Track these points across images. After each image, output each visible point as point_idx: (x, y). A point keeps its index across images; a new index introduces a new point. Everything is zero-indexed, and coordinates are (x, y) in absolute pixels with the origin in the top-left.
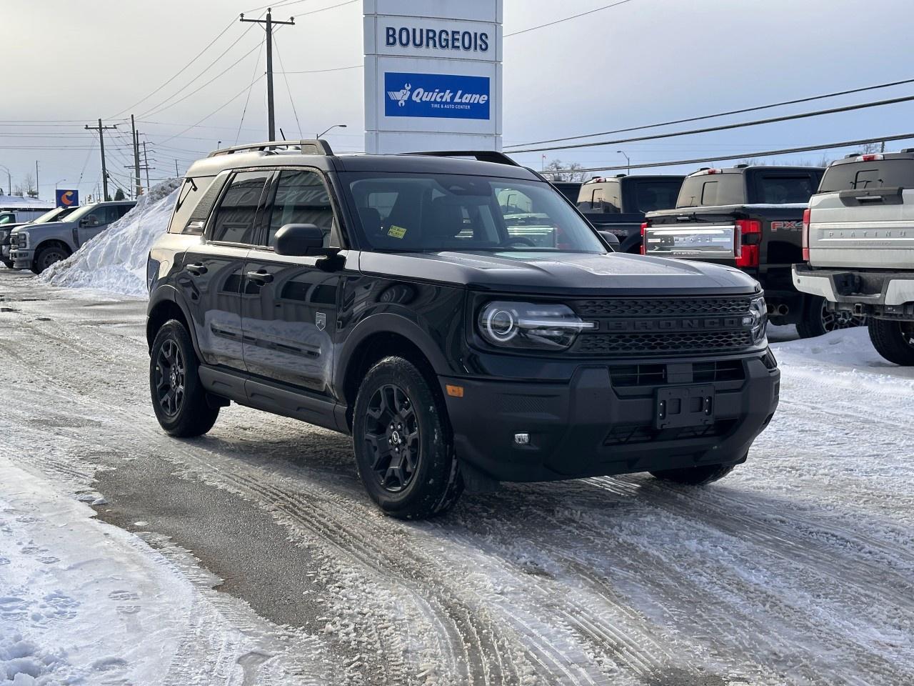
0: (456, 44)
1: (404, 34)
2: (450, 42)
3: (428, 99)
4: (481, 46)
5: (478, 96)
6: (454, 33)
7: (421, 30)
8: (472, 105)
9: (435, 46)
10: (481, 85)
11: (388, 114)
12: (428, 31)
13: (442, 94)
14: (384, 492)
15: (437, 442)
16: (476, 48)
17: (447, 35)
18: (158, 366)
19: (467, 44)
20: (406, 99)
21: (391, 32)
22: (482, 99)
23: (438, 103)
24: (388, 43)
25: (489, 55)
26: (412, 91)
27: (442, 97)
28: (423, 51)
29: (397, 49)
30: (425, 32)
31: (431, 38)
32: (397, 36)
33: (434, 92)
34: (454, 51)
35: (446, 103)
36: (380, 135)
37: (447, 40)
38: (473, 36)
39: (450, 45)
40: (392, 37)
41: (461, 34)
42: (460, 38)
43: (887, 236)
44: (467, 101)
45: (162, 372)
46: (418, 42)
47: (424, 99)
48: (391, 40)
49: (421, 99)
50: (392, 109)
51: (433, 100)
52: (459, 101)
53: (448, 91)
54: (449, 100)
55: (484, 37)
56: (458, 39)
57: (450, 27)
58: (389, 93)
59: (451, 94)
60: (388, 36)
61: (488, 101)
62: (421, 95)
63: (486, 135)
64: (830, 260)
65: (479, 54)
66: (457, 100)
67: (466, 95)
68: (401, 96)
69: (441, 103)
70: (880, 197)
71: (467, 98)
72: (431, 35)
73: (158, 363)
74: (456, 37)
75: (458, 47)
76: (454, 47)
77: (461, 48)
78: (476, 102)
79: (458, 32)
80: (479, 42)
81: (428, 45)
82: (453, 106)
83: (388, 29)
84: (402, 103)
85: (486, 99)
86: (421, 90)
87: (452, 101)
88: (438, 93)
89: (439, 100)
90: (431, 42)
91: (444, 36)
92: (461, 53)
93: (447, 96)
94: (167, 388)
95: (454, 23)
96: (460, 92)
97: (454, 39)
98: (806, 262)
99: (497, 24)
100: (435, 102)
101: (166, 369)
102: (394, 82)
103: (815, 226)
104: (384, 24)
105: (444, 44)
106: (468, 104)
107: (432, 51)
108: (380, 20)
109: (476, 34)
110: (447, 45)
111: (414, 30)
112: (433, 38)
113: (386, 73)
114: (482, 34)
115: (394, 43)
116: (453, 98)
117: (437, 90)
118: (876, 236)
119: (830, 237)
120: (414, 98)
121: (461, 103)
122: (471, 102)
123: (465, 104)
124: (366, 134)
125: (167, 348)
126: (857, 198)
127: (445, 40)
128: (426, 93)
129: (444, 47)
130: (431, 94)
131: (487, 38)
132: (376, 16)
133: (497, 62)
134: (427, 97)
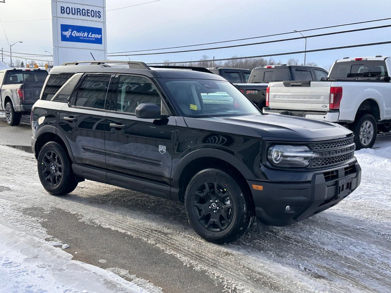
0: (89, 14)
1: (68, 9)
2: (86, 14)
3: (78, 35)
4: (98, 16)
5: (98, 35)
6: (88, 10)
7: (75, 8)
8: (95, 38)
9: (80, 15)
10: (98, 31)
11: (62, 40)
12: (77, 9)
13: (84, 34)
14: (208, 231)
15: (245, 211)
16: (96, 17)
17: (85, 10)
18: (43, 162)
19: (93, 15)
20: (69, 35)
21: (63, 8)
22: (99, 36)
23: (82, 37)
24: (62, 13)
25: (101, 19)
26: (72, 32)
27: (84, 35)
28: (75, 16)
29: (65, 15)
30: (76, 9)
31: (78, 11)
32: (65, 10)
33: (80, 32)
34: (88, 17)
35: (85, 37)
36: (59, 49)
37: (85, 13)
38: (95, 12)
39: (86, 15)
40: (63, 10)
41: (90, 11)
42: (90, 12)
43: (303, 98)
44: (94, 37)
45: (46, 165)
46: (73, 13)
47: (77, 35)
48: (63, 11)
49: (75, 35)
50: (64, 38)
51: (80, 36)
52: (90, 37)
53: (86, 33)
54: (86, 36)
55: (99, 13)
56: (89, 13)
57: (86, 8)
58: (63, 32)
59: (87, 34)
60: (62, 10)
61: (101, 37)
62: (75, 34)
63: (101, 50)
64: (278, 106)
65: (97, 19)
66: (89, 36)
67: (93, 35)
68: (67, 34)
69: (83, 37)
70: (301, 84)
71: (93, 36)
72: (79, 10)
73: (43, 161)
74: (88, 12)
75: (89, 16)
76: (88, 15)
77: (91, 16)
78: (97, 37)
79: (89, 10)
80: (97, 14)
81: (77, 14)
82: (88, 39)
83: (61, 7)
84: (68, 36)
85: (101, 36)
86: (75, 32)
87: (88, 37)
88: (82, 33)
89: (82, 36)
90: (79, 13)
91: (84, 11)
92: (91, 18)
93: (86, 34)
94: (48, 173)
95: (87, 6)
96: (90, 33)
97: (88, 13)
98: (267, 107)
99: (104, 8)
100: (81, 36)
101: (48, 164)
102: (65, 28)
103: (272, 94)
104: (59, 5)
105: (84, 14)
106: (94, 38)
107: (79, 17)
108: (58, 3)
109: (96, 11)
110: (85, 15)
111: (72, 8)
112: (79, 12)
113: (61, 24)
114: (98, 11)
115: (64, 13)
116: (88, 35)
117: (82, 32)
118: (299, 98)
119: (278, 98)
120: (73, 34)
121: (91, 38)
122: (95, 37)
123: (93, 38)
124: (53, 48)
125: (49, 154)
126: (291, 84)
127: (84, 13)
128: (77, 33)
129: (84, 15)
130: (79, 33)
131: (100, 13)
132: (56, 2)
133: (104, 23)
134: (78, 34)
